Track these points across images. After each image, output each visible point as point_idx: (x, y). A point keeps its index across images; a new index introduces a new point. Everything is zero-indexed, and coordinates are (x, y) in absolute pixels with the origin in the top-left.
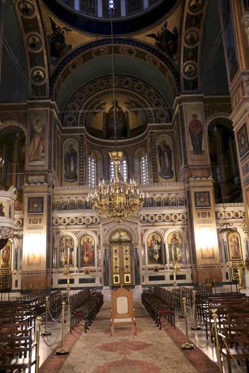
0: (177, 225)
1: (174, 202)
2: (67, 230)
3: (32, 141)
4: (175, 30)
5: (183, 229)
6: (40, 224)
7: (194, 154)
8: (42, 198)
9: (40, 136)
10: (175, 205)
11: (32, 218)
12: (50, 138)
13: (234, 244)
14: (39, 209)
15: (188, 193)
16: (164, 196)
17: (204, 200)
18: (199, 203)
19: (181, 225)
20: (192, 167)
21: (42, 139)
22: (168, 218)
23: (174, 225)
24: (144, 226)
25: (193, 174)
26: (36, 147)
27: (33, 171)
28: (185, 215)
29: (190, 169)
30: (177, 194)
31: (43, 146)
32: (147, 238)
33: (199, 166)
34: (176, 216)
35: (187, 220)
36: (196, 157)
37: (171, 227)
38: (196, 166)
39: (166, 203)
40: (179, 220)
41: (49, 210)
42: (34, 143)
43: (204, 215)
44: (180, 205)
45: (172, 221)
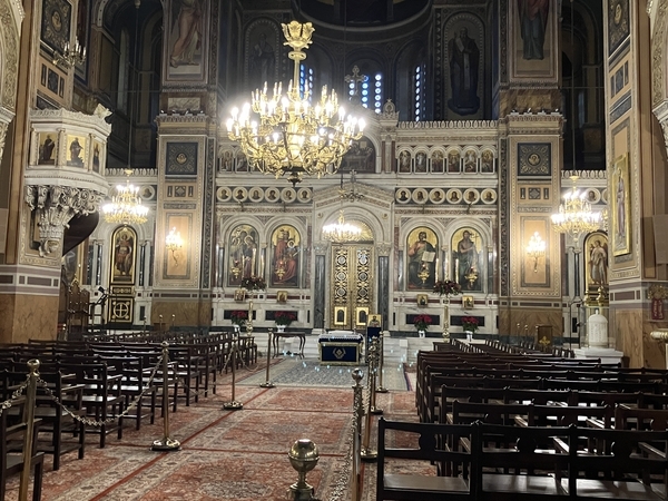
0: (474, 212)
1: (471, 163)
2: (245, 213)
3: (177, 21)
5: (487, 221)
6: (191, 199)
7: (524, 58)
8: (196, 144)
9: (193, 11)
10: (474, 170)
11: (174, 185)
12: (214, 16)
13: (596, 260)
14: (190, 167)
15: (505, 145)
16: (450, 149)
17: (537, 160)
18: (525, 168)
19: (483, 212)
20: (518, 88)
21: (196, 16)
22: (455, 197)
23: (468, 212)
24: (401, 212)
25: (518, 104)
26: (184, 35)
27: (177, 87)
28: (493, 192)
29: (512, 92)
30: (479, 146)
31: (199, 33)
32: (408, 238)
33: (533, 85)
34: (472, 194)
35: (496, 203)
36: (527, 65)
37: (461, 216)
38: (526, 85)
39: (453, 165)
40: (480, 203)
41: (208, 170)
42: (180, 26)
43: (535, 194)
44: (483, 171)
45: (463, 203)
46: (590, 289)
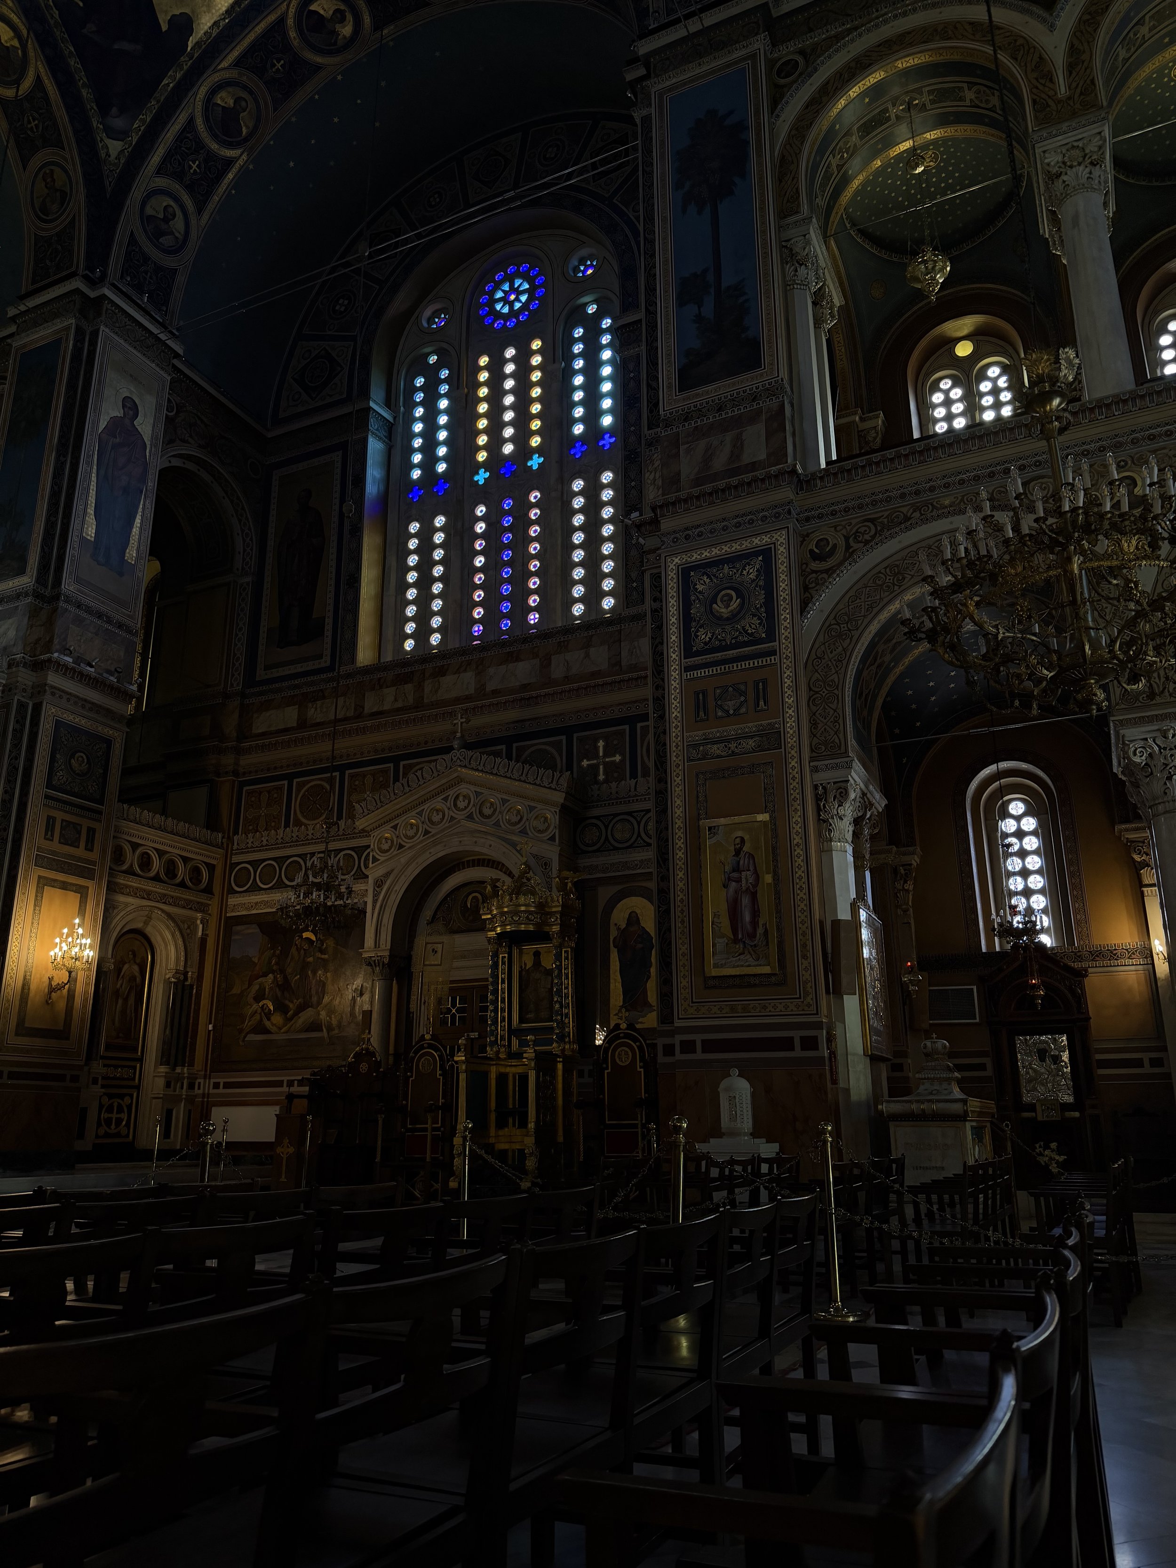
13: (124, 987)
15: (22, 713)
17: (84, 767)
18: (61, 775)
20: (72, 609)
33: (100, 615)
43: (70, 834)
46: (108, 1047)
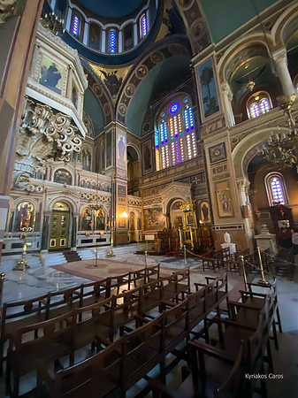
1: (104, 188)
4: (121, 79)
13: (132, 220)
15: (114, 185)
17: (123, 191)
18: (120, 192)
20: (118, 169)
24: (82, 201)
30: (106, 183)
32: (82, 211)
33: (122, 170)
34: (104, 198)
35: (111, 202)
39: (98, 188)
40: (106, 201)
43: (122, 200)
44: (107, 191)
45: (101, 200)
